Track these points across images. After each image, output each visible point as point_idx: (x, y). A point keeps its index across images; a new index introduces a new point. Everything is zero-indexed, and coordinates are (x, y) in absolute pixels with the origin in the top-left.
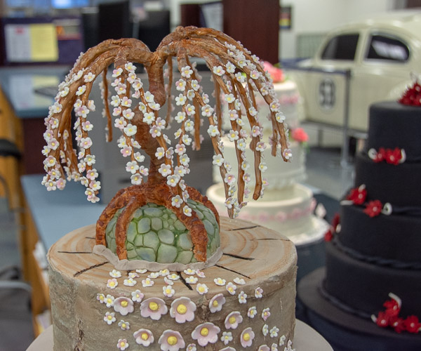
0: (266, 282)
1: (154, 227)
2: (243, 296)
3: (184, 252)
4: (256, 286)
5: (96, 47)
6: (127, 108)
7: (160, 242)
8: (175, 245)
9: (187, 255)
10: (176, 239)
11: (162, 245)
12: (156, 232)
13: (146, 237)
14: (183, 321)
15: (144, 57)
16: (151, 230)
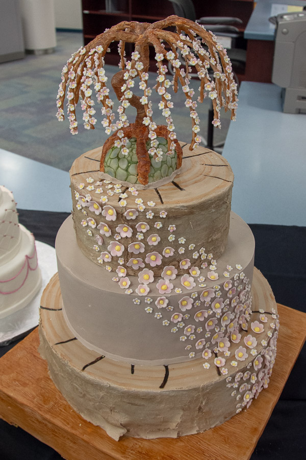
0: (171, 208)
1: (119, 156)
2: (151, 213)
3: (131, 176)
4: (162, 209)
5: (115, 26)
6: (90, 78)
7: (119, 167)
8: (127, 170)
9: (133, 178)
10: (128, 167)
11: (119, 168)
12: (119, 159)
13: (112, 161)
14: (110, 220)
15: (130, 38)
16: (118, 157)
